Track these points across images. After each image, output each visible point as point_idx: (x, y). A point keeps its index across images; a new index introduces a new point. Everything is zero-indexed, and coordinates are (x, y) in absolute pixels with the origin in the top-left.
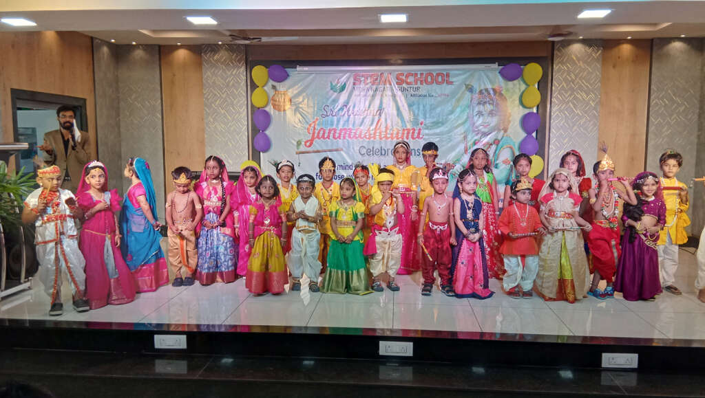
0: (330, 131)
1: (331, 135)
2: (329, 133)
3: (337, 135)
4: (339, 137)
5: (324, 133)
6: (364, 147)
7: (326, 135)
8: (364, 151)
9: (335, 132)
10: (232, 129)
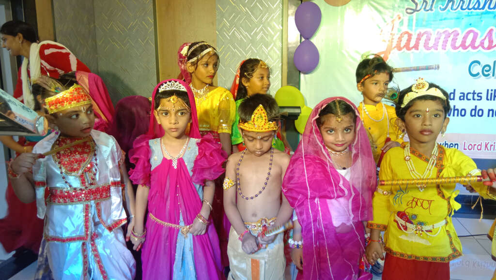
0: (419, 37)
1: (422, 42)
2: (418, 39)
3: (431, 43)
4: (435, 47)
5: (409, 40)
6: (479, 63)
7: (412, 44)
8: (477, 69)
9: (428, 39)
10: (258, 37)
